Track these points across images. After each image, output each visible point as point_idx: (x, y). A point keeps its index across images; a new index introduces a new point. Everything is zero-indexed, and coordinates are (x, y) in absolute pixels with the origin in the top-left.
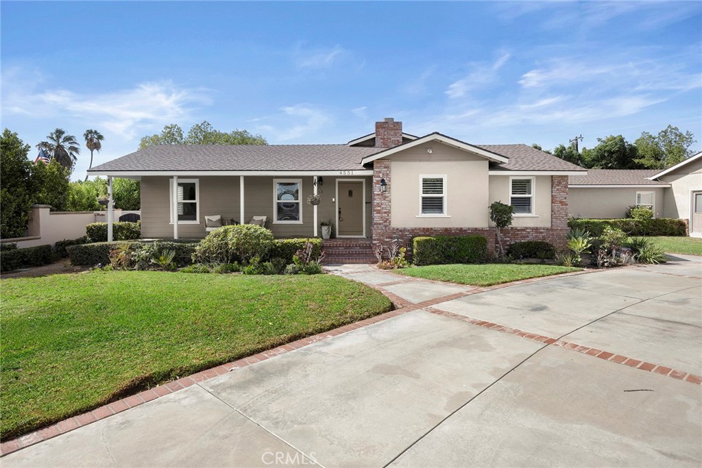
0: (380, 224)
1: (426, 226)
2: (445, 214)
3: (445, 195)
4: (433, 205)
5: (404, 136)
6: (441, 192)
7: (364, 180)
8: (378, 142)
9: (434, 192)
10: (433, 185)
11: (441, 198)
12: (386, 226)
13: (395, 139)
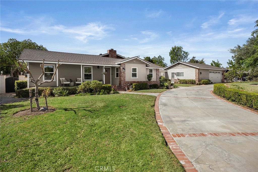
0: (123, 80)
1: (134, 81)
2: (137, 78)
3: (137, 73)
4: (134, 75)
5: (117, 55)
6: (136, 72)
7: (111, 67)
8: (110, 56)
9: (134, 72)
10: (134, 70)
11: (136, 73)
12: (124, 81)
13: (114, 55)
